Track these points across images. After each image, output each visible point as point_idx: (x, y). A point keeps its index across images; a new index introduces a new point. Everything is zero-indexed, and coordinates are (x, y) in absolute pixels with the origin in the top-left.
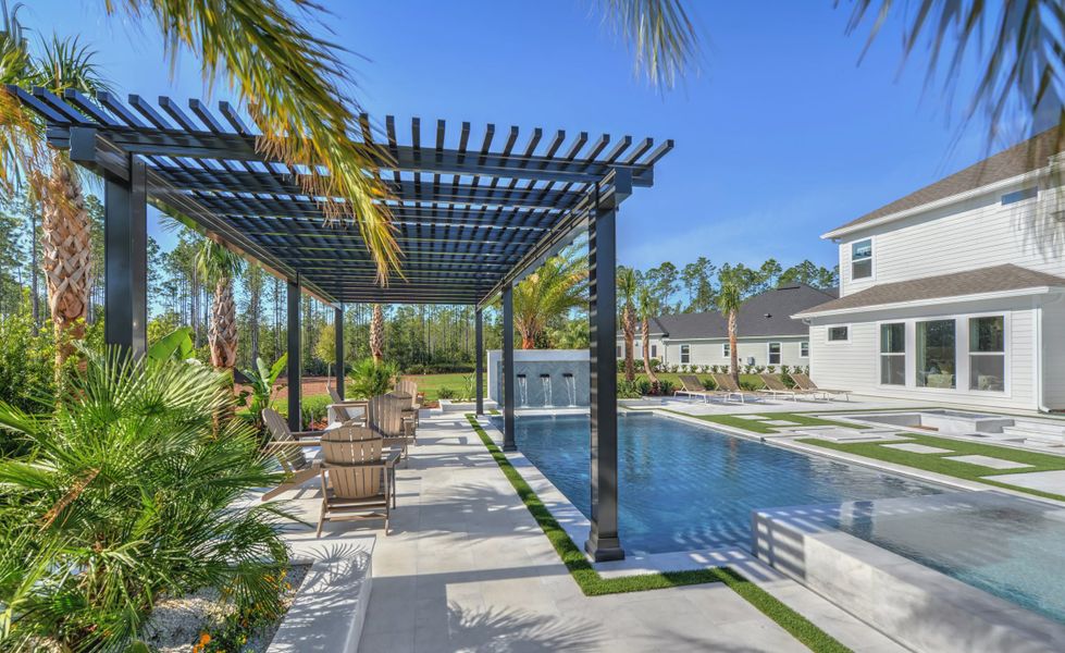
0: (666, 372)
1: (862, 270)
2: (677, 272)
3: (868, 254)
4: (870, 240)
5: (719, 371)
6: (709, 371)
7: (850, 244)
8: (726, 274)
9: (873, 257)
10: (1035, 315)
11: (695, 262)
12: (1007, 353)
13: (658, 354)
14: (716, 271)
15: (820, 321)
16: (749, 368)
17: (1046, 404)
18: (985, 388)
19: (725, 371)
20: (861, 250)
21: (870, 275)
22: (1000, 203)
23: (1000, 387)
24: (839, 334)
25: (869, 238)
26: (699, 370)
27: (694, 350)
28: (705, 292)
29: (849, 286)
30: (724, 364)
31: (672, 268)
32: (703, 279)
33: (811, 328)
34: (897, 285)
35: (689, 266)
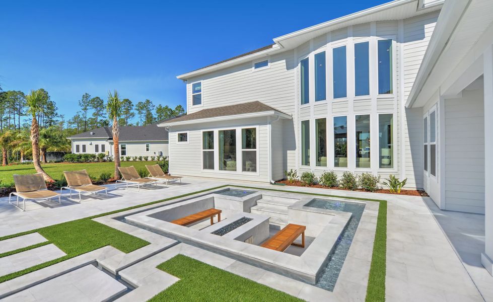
0: (111, 161)
1: (197, 100)
2: (133, 105)
3: (200, 91)
4: (201, 83)
5: (143, 159)
6: (137, 160)
7: (191, 84)
8: (160, 110)
9: (202, 93)
10: (268, 127)
11: (144, 101)
12: (257, 150)
13: (106, 150)
14: (155, 108)
15: (174, 129)
16: (159, 158)
17: (273, 179)
18: (249, 170)
19: (147, 160)
20: (197, 89)
21: (200, 103)
22: (254, 68)
23: (254, 170)
24: (183, 138)
25: (199, 82)
26: (131, 159)
27: (128, 147)
28: (149, 117)
29: (191, 109)
30: (146, 156)
31: (130, 103)
32: (148, 111)
33: (169, 133)
34: (212, 110)
35: (140, 103)
